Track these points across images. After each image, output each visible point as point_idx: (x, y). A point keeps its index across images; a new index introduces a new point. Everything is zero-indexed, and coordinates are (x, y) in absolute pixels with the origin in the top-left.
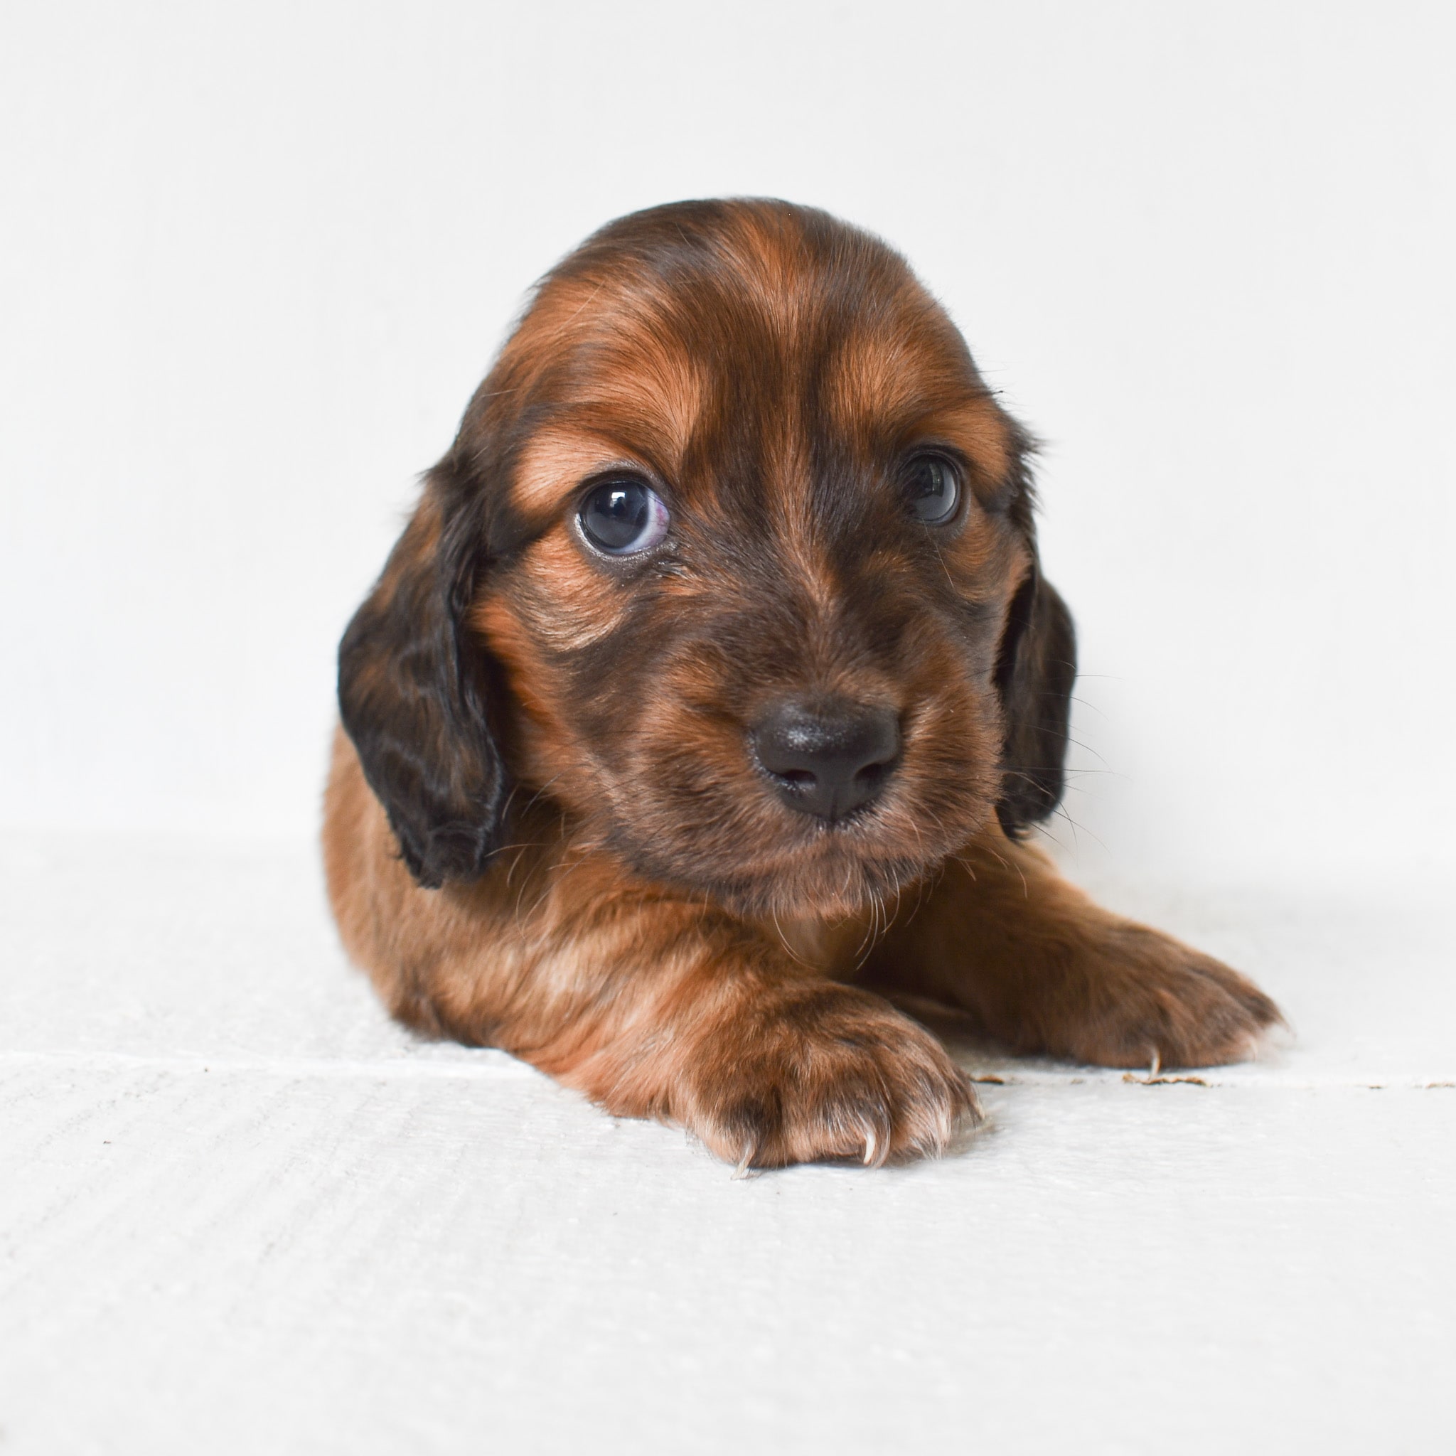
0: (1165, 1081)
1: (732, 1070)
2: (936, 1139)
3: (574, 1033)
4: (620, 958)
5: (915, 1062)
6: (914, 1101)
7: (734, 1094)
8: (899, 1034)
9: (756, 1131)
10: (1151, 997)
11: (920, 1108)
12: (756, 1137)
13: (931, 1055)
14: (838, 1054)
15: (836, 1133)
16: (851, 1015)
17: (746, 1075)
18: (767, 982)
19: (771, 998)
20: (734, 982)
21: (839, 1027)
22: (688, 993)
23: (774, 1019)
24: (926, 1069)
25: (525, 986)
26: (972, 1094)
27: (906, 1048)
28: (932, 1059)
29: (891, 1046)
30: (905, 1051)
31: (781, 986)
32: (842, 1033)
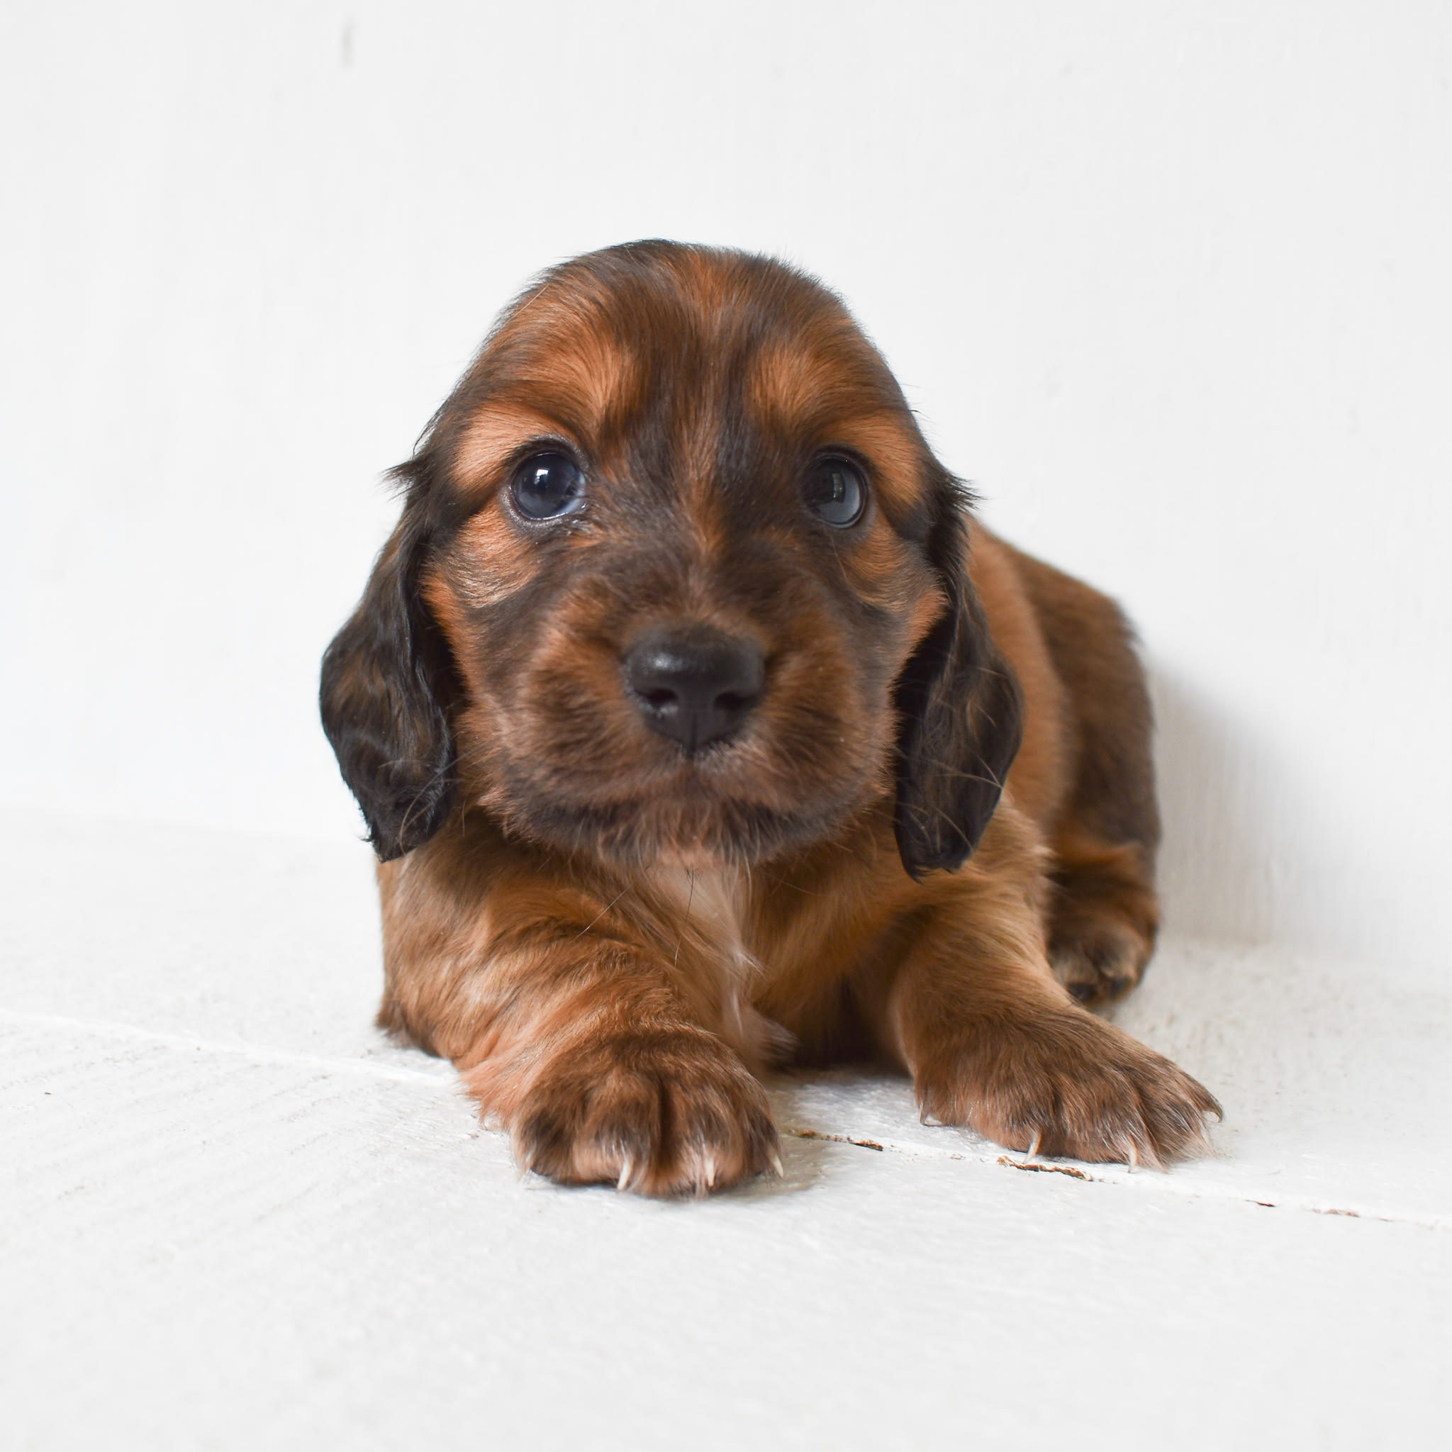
0: (1043, 1169)
1: (546, 1085)
2: (698, 1182)
3: (483, 1043)
4: (526, 976)
5: (705, 1105)
6: (688, 1141)
7: (538, 1107)
8: (705, 1078)
9: (538, 1143)
10: (1049, 1080)
11: (691, 1149)
12: (537, 1149)
13: (734, 1104)
14: (630, 1086)
15: (602, 1157)
16: (675, 1055)
17: (553, 1092)
18: (627, 1015)
19: (619, 1029)
20: (603, 1011)
21: (650, 1062)
22: (566, 1016)
23: (604, 1047)
24: (714, 1114)
25: (452, 994)
26: (771, 1150)
27: (701, 1091)
28: (734, 1107)
29: (685, 1087)
30: (697, 1094)
31: (638, 1020)
32: (650, 1068)
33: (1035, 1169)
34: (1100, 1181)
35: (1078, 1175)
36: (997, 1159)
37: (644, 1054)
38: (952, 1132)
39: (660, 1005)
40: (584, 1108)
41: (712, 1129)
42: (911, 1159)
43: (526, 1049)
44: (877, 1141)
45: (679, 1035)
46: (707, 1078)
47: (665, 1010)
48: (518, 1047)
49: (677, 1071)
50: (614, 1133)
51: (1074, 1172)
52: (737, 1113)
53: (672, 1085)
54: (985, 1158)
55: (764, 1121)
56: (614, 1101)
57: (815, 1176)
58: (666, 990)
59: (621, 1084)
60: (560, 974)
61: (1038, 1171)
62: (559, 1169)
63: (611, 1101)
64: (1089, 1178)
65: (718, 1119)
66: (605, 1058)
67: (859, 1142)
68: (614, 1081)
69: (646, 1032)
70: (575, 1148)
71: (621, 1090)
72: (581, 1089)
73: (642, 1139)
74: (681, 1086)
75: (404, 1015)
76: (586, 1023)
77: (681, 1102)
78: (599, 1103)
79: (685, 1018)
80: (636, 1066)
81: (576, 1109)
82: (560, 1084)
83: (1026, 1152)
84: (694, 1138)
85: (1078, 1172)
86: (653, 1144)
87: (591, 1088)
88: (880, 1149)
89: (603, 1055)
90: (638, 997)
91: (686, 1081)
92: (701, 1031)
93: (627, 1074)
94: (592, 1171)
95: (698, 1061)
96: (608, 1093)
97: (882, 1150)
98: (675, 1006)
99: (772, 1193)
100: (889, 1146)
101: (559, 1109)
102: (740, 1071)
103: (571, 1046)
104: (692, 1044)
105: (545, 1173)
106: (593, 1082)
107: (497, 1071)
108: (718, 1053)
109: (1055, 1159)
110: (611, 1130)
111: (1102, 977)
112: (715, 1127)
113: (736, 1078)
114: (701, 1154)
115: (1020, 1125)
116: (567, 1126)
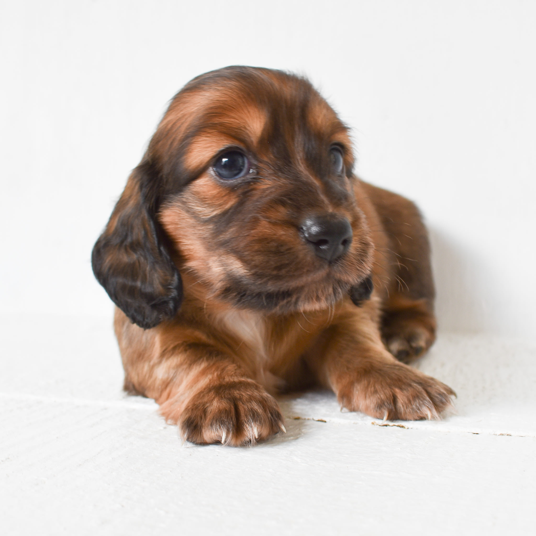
0: (389, 426)
1: (189, 407)
2: (251, 438)
3: (165, 394)
4: (178, 366)
5: (252, 409)
6: (246, 423)
7: (187, 416)
8: (251, 398)
9: (188, 430)
10: (391, 391)
11: (247, 426)
12: (188, 432)
13: (264, 407)
14: (222, 404)
15: (214, 433)
16: (239, 390)
17: (192, 410)
18: (219, 377)
19: (217, 383)
20: (210, 376)
21: (230, 394)
22: (196, 380)
23: (211, 390)
24: (256, 412)
25: (150, 376)
26: (280, 423)
27: (250, 403)
28: (264, 408)
29: (243, 402)
30: (248, 405)
31: (224, 379)
32: (229, 396)
33: (386, 426)
34: (412, 428)
35: (402, 427)
36: (371, 423)
37: (227, 392)
38: (354, 414)
39: (232, 371)
40: (205, 415)
41: (255, 416)
42: (337, 425)
43: (182, 395)
44: (324, 419)
45: (241, 383)
46: (252, 398)
47: (235, 373)
48: (179, 394)
49: (240, 397)
50: (218, 422)
52: (265, 411)
53: (238, 403)
54: (366, 423)
55: (277, 413)
56: (216, 411)
57: (299, 434)
58: (234, 365)
59: (219, 404)
60: (192, 363)
62: (198, 439)
63: (215, 411)
64: (407, 428)
65: (258, 413)
66: (211, 395)
67: (317, 420)
68: (216, 403)
69: (227, 383)
70: (203, 430)
71: (219, 406)
72: (204, 408)
73: (229, 424)
74: (242, 403)
75: (134, 386)
76: (204, 382)
77: (242, 408)
78: (211, 412)
79: (242, 376)
80: (224, 396)
81: (202, 416)
82: (195, 406)
83: (382, 419)
84: (248, 421)
86: (233, 425)
87: (207, 407)
89: (211, 394)
90: (223, 370)
91: (243, 400)
92: (249, 380)
93: (221, 400)
94: (211, 439)
95: (248, 392)
96: (214, 408)
97: (326, 422)
98: (238, 371)
99: (283, 441)
100: (329, 421)
101: (195, 416)
102: (266, 394)
103: (199, 391)
104: (246, 385)
105: (192, 442)
106: (208, 405)
107: (172, 404)
108: (257, 388)
109: (394, 421)
110: (216, 421)
111: (411, 347)
112: (256, 416)
113: (264, 397)
114: (252, 427)
115: (380, 409)
116: (199, 423)
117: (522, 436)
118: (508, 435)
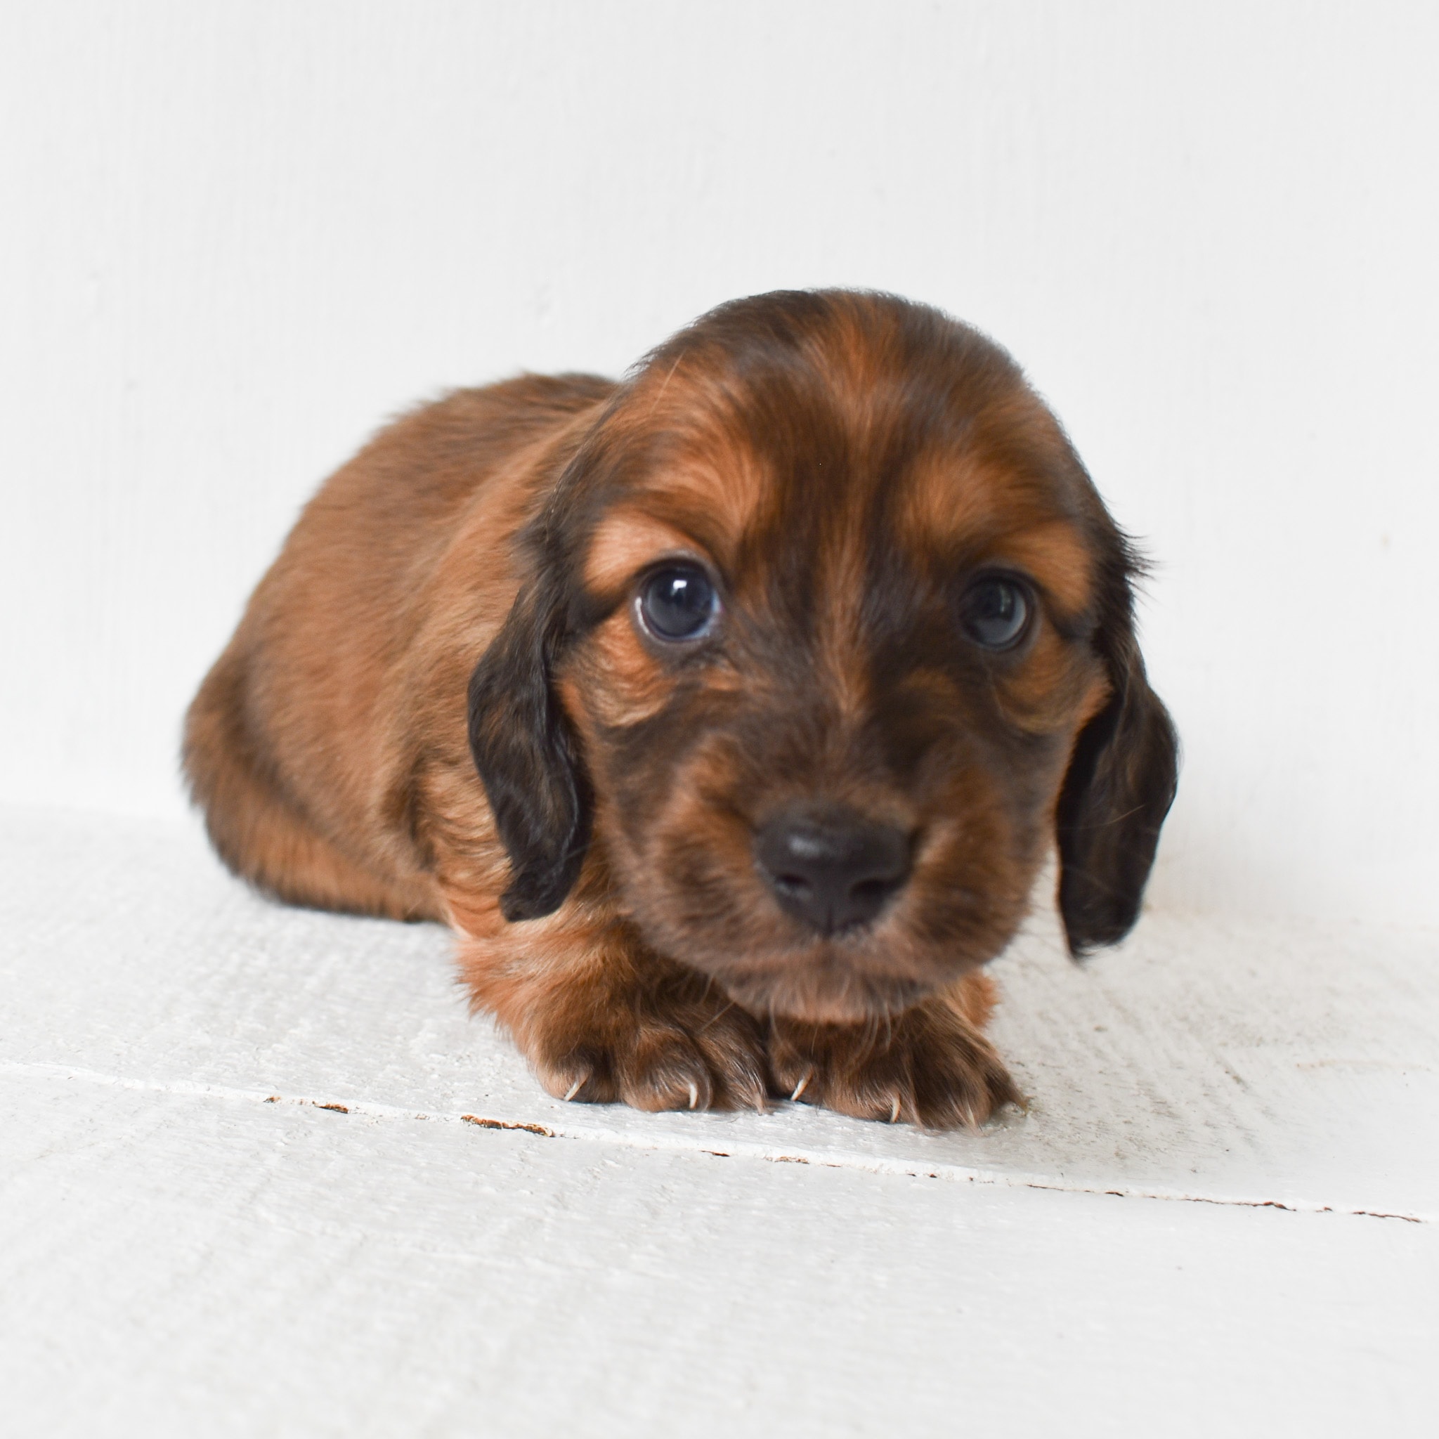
33: (499, 1127)
34: (562, 1136)
35: (540, 1131)
36: (461, 1118)
42: (375, 1121)
44: (343, 1103)
51: (536, 1128)
54: (449, 1117)
61: (501, 1128)
64: (550, 1134)
67: (324, 1105)
85: (540, 1128)
88: (345, 1111)
97: (346, 1113)
100: (354, 1108)
117: (834, 1166)
118: (799, 1161)
